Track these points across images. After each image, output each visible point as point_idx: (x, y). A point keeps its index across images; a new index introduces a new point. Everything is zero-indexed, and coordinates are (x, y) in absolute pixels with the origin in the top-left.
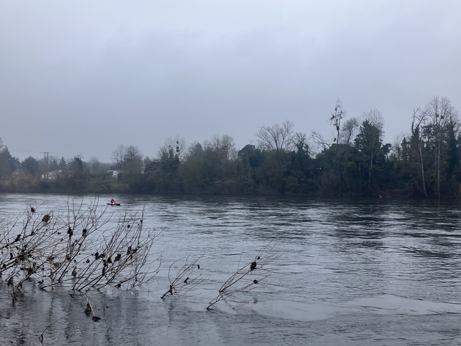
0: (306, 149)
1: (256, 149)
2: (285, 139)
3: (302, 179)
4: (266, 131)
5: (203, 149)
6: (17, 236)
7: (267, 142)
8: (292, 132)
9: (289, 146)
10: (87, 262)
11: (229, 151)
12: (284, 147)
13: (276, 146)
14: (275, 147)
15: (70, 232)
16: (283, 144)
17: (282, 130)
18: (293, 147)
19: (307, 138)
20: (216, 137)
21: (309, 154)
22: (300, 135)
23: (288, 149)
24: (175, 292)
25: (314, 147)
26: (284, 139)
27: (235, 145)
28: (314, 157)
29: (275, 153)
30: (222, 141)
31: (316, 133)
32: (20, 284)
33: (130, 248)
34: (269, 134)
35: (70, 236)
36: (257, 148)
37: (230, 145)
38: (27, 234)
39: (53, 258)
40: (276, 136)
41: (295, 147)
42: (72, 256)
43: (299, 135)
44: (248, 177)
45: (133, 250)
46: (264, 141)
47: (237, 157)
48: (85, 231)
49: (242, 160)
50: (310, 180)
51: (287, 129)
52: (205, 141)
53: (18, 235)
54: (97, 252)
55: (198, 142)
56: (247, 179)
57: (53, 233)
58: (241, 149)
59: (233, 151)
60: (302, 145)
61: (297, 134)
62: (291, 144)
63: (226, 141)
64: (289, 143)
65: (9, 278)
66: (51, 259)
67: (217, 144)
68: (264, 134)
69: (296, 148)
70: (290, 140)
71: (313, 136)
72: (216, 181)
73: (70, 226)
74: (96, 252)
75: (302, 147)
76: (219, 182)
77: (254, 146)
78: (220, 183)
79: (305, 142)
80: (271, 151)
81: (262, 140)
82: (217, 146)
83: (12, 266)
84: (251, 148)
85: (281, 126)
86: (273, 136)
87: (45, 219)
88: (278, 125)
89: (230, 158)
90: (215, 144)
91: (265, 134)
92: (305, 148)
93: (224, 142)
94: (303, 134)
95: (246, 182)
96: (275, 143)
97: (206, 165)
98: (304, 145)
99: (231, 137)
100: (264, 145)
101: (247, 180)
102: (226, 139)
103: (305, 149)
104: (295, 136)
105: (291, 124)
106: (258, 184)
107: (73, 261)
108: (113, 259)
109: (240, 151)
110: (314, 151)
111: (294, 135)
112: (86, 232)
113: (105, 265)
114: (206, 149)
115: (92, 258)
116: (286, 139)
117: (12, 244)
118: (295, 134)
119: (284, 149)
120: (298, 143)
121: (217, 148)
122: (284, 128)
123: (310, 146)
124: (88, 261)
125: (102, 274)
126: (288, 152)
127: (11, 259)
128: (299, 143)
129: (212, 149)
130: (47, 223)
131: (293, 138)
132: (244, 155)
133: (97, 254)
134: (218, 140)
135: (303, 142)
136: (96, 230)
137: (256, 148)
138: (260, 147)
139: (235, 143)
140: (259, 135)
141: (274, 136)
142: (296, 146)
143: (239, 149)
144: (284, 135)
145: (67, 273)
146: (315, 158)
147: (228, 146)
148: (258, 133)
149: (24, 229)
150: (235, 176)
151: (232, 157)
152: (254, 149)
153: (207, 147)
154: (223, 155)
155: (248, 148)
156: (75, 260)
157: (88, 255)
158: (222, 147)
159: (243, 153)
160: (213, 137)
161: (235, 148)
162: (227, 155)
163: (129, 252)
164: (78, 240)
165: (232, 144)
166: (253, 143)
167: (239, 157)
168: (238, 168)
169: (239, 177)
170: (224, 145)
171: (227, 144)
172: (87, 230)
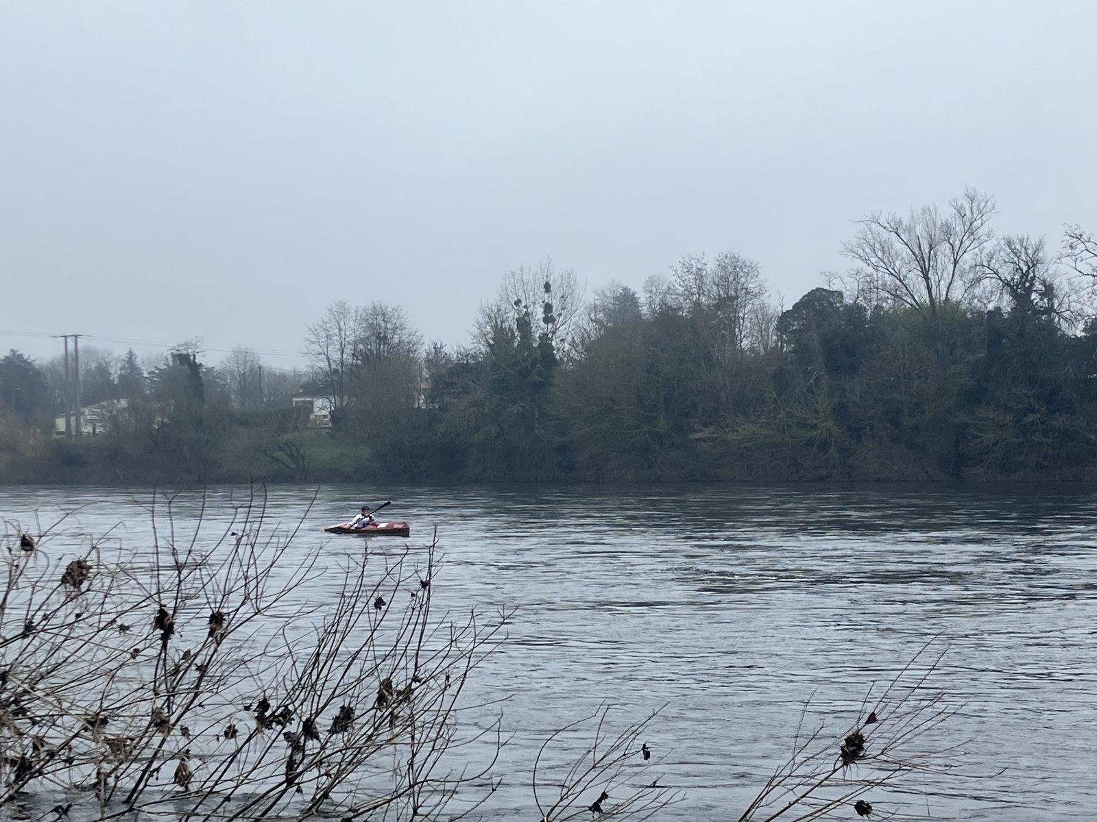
0: (1046, 300)
1: (846, 306)
2: (960, 263)
3: (1030, 418)
4: (885, 234)
5: (645, 310)
7: (889, 279)
8: (989, 235)
9: (978, 291)
10: (226, 734)
11: (741, 314)
12: (957, 293)
13: (925, 292)
14: (922, 296)
15: (164, 623)
16: (954, 284)
17: (948, 230)
18: (992, 292)
19: (1049, 258)
20: (693, 262)
21: (1057, 319)
22: (1022, 245)
23: (976, 301)
25: (1077, 292)
26: (956, 262)
27: (767, 294)
28: (1079, 331)
29: (924, 318)
30: (716, 279)
31: (1085, 237)
33: (387, 684)
34: (898, 246)
35: (165, 638)
36: (851, 302)
37: (747, 293)
38: (8, 632)
39: (104, 722)
40: (927, 251)
41: (1001, 294)
42: (174, 714)
43: (1018, 247)
44: (817, 412)
45: (399, 693)
46: (880, 274)
47: (775, 338)
48: (216, 619)
49: (794, 351)
50: (1061, 421)
51: (968, 224)
52: (652, 281)
54: (265, 700)
55: (625, 285)
56: (816, 422)
57: (103, 629)
58: (790, 308)
59: (760, 316)
60: (1028, 284)
61: (1009, 243)
62: (986, 282)
63: (731, 279)
64: (979, 280)
66: (96, 722)
67: (695, 290)
68: (877, 246)
69: (1007, 298)
70: (983, 266)
71: (1071, 247)
72: (696, 431)
73: (163, 602)
74: (261, 698)
75: (1029, 291)
76: (706, 433)
77: (840, 294)
78: (710, 439)
79: (1040, 271)
80: (906, 311)
81: (870, 270)
82: (695, 297)
84: (828, 301)
85: (946, 214)
86: (914, 253)
87: (72, 577)
88: (932, 209)
89: (745, 343)
91: (881, 245)
92: (1043, 295)
93: (723, 282)
94: (1034, 240)
95: (814, 433)
96: (920, 279)
97: (657, 373)
98: (1037, 284)
99: (748, 263)
100: (878, 289)
101: (815, 427)
102: (730, 269)
103: (1041, 299)
104: (1001, 249)
105: (982, 205)
106: (859, 438)
107: (176, 731)
108: (324, 722)
109: (785, 315)
110: (1079, 306)
111: (998, 248)
112: (221, 623)
113: (297, 747)
114: (654, 311)
115: (246, 723)
116: (965, 263)
118: (1003, 242)
119: (959, 303)
120: (1013, 279)
121: (697, 304)
122: (959, 221)
123: (1061, 285)
124: (231, 733)
125: (283, 778)
126: (972, 313)
128: (1017, 277)
129: (680, 308)
130: (79, 591)
131: (991, 258)
132: (800, 331)
133: (264, 704)
134: (700, 276)
135: (1033, 272)
136: (256, 614)
137: (848, 300)
138: (865, 298)
139: (766, 284)
140: (860, 251)
141: (917, 251)
142: (1005, 291)
143: (780, 308)
144: (957, 249)
145: (155, 774)
146: (1080, 334)
147: (737, 297)
148: (855, 243)
150: (766, 409)
151: (754, 338)
152: (838, 305)
153: (657, 303)
154: (720, 331)
155: (816, 303)
156: (186, 728)
157: (231, 709)
158: (715, 299)
159: (796, 323)
160: (681, 265)
161: (767, 301)
162: (737, 330)
163: (381, 699)
164: (192, 653)
165: (753, 290)
166: (834, 281)
167: (780, 338)
168: (780, 379)
169: (782, 414)
170: (721, 292)
171: (736, 291)
172: (226, 617)
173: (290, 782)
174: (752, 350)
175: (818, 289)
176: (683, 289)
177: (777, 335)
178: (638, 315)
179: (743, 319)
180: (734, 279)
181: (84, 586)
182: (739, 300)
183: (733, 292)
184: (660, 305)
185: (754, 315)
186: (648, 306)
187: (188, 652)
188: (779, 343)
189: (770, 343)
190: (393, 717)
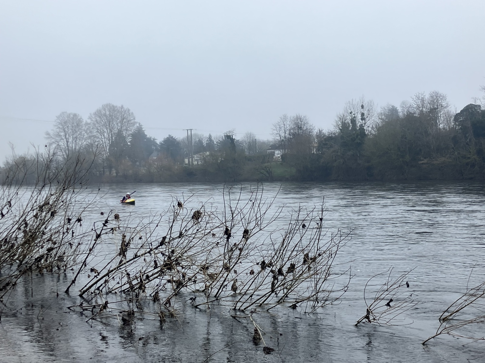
1: (482, 111)
5: (401, 114)
10: (250, 273)
11: (439, 115)
15: (228, 233)
20: (420, 95)
24: (374, 319)
27: (450, 107)
30: (429, 102)
32: (168, 301)
33: (307, 255)
35: (228, 238)
37: (442, 107)
38: (174, 236)
39: (207, 268)
42: (231, 266)
44: (470, 152)
45: (311, 259)
47: (453, 124)
48: (246, 232)
49: (461, 129)
52: (403, 103)
53: (163, 238)
54: (264, 261)
55: (393, 105)
56: (469, 156)
57: (206, 235)
58: (459, 112)
59: (447, 115)
63: (435, 101)
65: (154, 293)
66: (204, 268)
67: (421, 106)
72: (421, 160)
73: (227, 226)
74: (262, 260)
76: (425, 161)
77: (479, 106)
78: (427, 163)
82: (421, 109)
83: (157, 277)
84: (475, 109)
87: (196, 217)
89: (441, 126)
93: (432, 102)
95: (469, 160)
97: (406, 138)
99: (442, 95)
101: (469, 158)
102: (435, 97)
107: (232, 271)
108: (285, 270)
109: (457, 115)
112: (248, 233)
113: (275, 278)
114: (404, 115)
115: (257, 269)
117: (156, 248)
121: (422, 111)
124: (252, 273)
125: (270, 290)
127: (156, 268)
129: (415, 113)
130: (198, 221)
132: (463, 121)
133: (263, 263)
134: (423, 100)
136: (260, 230)
137: (483, 108)
139: (449, 103)
143: (455, 112)
145: (225, 287)
147: (438, 108)
149: (169, 229)
150: (449, 151)
151: (445, 124)
152: (479, 110)
153: (406, 111)
154: (431, 121)
155: (470, 110)
156: (236, 271)
157: (252, 264)
158: (429, 109)
159: (462, 118)
160: (415, 96)
161: (450, 110)
162: (438, 121)
163: (305, 261)
164: (237, 244)
165: (444, 105)
166: (477, 101)
167: (455, 124)
168: (455, 140)
169: (456, 153)
170: (431, 106)
171: (437, 106)
172: (249, 231)
173: (273, 291)
174: (444, 128)
176: (416, 106)
177: (454, 123)
178: (398, 116)
179: (440, 117)
180: (437, 101)
181: (200, 220)
183: (436, 106)
185: (445, 115)
186: (402, 113)
187: (235, 244)
188: (455, 126)
189: (451, 126)
190: (309, 268)
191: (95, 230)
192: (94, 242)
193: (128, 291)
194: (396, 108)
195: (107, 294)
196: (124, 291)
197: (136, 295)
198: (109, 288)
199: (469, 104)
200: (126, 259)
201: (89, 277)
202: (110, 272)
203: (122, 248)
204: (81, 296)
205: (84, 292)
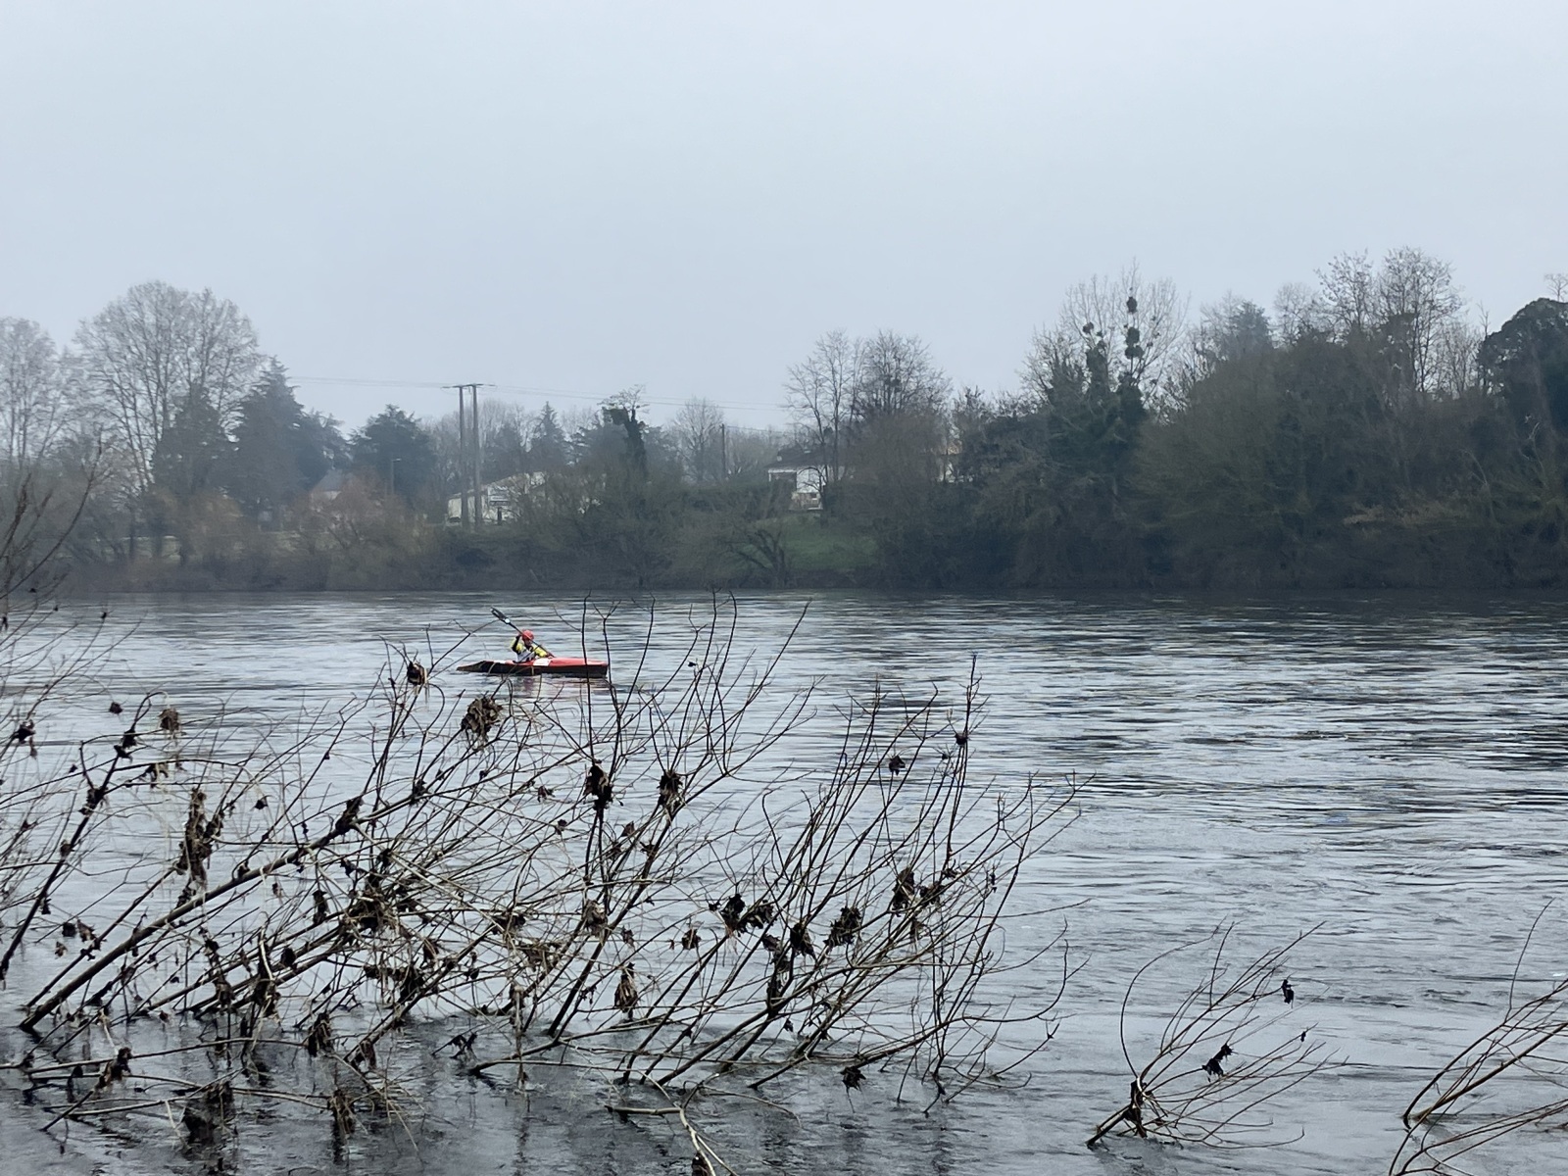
5: (1277, 336)
6: (344, 807)
10: (684, 942)
11: (1423, 340)
15: (599, 787)
20: (1350, 264)
24: (1159, 1122)
27: (1463, 309)
30: (1385, 289)
32: (367, 1051)
33: (907, 877)
35: (600, 807)
37: (1433, 308)
38: (391, 796)
39: (520, 921)
42: (613, 911)
44: (1539, 483)
45: (925, 892)
47: (1474, 373)
48: (670, 781)
49: (1504, 393)
52: (1287, 292)
53: (349, 803)
54: (738, 896)
55: (1247, 300)
56: (1536, 498)
57: (517, 792)
58: (1498, 330)
59: (1452, 342)
63: (1408, 287)
65: (314, 1019)
66: (509, 922)
67: (1352, 305)
72: (1352, 512)
73: (596, 758)
74: (732, 893)
76: (1369, 515)
78: (1375, 524)
82: (1353, 316)
83: (324, 958)
84: (1557, 317)
87: (476, 721)
89: (1430, 383)
90: (1343, 303)
93: (1397, 291)
95: (1535, 514)
97: (1296, 428)
99: (1434, 264)
101: (1536, 505)
102: (1406, 273)
107: (617, 936)
108: (819, 931)
109: (1490, 340)
112: (677, 788)
113: (782, 964)
114: (1291, 337)
115: (712, 926)
117: (323, 844)
121: (1357, 325)
124: (691, 941)
125: (764, 1006)
127: (321, 922)
129: (1329, 332)
130: (486, 738)
132: (1512, 361)
133: (736, 902)
134: (1360, 284)
136: (724, 776)
139: (1461, 295)
143: (1482, 329)
145: (588, 995)
147: (1417, 314)
149: (374, 769)
150: (1460, 479)
151: (1443, 374)
153: (1296, 325)
154: (1391, 364)
155: (1538, 322)
156: (630, 932)
157: (692, 907)
158: (1383, 317)
159: (1507, 351)
160: (1332, 268)
161: (1462, 320)
162: (1416, 363)
163: (899, 899)
164: (636, 826)
165: (1441, 303)
167: (1483, 374)
168: (1483, 435)
169: (1486, 487)
170: (1393, 307)
171: (1416, 305)
172: (682, 780)
173: (773, 1012)
174: (1440, 392)
175: (1541, 300)
176: (1335, 303)
177: (1478, 369)
178: (1267, 343)
179: (1426, 346)
180: (1413, 288)
181: (492, 734)
182: (1420, 318)
183: (1410, 307)
184: (1300, 328)
185: (1443, 340)
186: (1281, 330)
187: (630, 826)
188: (1482, 382)
189: (1467, 381)
190: (915, 926)
191: (84, 773)
192: (82, 817)
193: (212, 1010)
194: (1261, 312)
195: (130, 1019)
196: (196, 1009)
197: (244, 1025)
198: (138, 999)
199: (1536, 300)
200: (203, 884)
201: (59, 953)
202: (140, 935)
203: (189, 842)
204: (26, 1027)
205: (40, 1014)
